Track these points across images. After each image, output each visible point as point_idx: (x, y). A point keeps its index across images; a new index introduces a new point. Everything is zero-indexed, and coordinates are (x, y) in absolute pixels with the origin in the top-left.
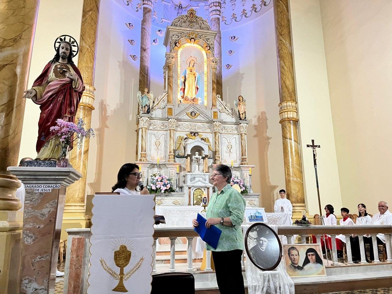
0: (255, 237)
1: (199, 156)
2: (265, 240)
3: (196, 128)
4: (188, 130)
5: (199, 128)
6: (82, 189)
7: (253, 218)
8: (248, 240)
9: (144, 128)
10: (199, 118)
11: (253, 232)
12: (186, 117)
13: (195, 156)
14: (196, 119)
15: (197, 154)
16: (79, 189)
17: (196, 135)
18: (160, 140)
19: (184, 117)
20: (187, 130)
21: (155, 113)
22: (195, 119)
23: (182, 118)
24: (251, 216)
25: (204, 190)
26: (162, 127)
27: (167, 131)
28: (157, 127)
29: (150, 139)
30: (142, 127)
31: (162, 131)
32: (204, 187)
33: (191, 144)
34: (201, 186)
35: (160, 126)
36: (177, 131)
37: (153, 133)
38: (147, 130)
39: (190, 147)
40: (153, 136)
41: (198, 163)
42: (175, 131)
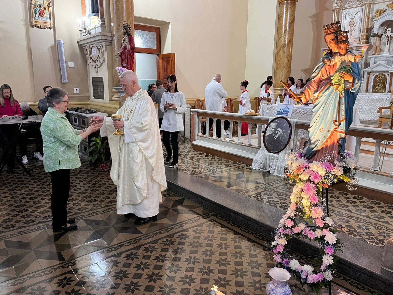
0: (274, 128)
1: (391, 34)
2: (280, 131)
6: (284, 76)
7: (281, 112)
8: (268, 129)
9: (337, 9)
11: (274, 123)
13: (385, 34)
15: (389, 30)
18: (354, 19)
24: (280, 110)
25: (388, 75)
26: (357, 3)
27: (364, 6)
28: (352, 4)
29: (344, 19)
30: (334, 8)
31: (358, 8)
32: (387, 72)
33: (379, 19)
34: (383, 71)
35: (355, 2)
36: (375, 4)
37: (347, 12)
38: (340, 10)
39: (378, 23)
40: (347, 16)
41: (389, 42)
42: (371, 5)
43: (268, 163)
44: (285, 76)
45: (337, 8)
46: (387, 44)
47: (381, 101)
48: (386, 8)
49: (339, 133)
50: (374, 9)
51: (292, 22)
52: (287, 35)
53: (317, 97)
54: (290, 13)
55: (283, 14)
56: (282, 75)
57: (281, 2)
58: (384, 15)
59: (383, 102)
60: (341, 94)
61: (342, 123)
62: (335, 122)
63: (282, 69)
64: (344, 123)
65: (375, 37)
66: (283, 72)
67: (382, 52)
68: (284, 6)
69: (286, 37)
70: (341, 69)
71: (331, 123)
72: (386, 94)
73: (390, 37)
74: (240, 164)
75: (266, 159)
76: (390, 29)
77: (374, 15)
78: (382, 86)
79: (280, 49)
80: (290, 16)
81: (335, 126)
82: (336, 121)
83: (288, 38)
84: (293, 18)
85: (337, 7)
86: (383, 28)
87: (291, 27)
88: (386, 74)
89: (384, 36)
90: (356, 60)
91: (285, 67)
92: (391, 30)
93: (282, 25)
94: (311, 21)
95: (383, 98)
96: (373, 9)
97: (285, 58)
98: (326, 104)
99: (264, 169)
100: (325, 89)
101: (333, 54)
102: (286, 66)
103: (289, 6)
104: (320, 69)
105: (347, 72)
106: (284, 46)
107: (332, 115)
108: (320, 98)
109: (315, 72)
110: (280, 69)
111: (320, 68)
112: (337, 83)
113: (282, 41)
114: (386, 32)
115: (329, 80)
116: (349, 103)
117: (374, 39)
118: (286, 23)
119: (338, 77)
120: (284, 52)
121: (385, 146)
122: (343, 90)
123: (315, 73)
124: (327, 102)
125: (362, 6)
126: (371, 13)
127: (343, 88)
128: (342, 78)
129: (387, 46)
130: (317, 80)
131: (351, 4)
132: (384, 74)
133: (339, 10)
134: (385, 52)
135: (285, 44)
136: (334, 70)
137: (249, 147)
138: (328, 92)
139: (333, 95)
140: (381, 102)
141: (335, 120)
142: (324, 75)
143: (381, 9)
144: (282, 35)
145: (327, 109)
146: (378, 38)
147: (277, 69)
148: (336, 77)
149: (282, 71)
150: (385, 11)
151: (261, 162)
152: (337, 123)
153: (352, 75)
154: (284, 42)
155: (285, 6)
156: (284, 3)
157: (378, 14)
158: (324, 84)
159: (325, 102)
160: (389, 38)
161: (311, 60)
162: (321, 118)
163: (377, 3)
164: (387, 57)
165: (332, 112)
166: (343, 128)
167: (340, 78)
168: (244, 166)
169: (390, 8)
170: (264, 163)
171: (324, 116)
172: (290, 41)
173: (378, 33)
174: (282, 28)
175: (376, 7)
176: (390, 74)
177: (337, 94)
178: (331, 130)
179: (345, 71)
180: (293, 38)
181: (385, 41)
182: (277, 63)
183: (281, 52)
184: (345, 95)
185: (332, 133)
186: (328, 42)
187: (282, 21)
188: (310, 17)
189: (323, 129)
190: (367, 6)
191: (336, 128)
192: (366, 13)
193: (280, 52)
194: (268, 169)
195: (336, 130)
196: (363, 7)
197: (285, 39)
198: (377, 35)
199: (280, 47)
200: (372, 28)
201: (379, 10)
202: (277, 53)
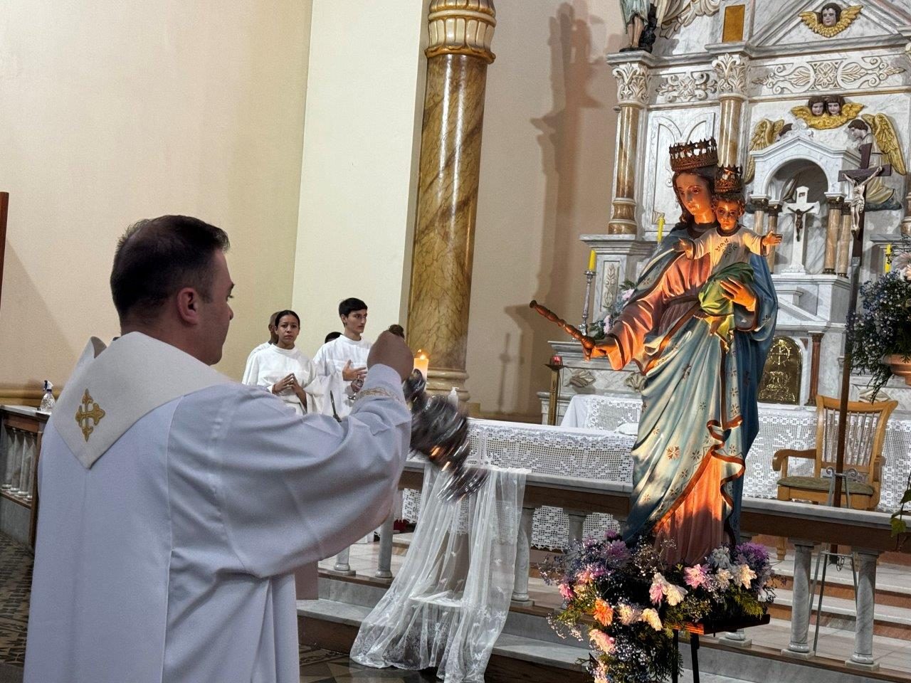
1: (811, 205)
3: (839, 79)
4: (801, 92)
5: (851, 76)
6: (447, 326)
9: (629, 105)
10: (856, 30)
12: (802, 34)
13: (791, 205)
14: (844, 34)
15: (803, 194)
16: (439, 328)
17: (833, 107)
19: (793, 33)
20: (799, 91)
21: (683, 38)
22: (839, 36)
23: (785, 41)
25: (805, 342)
26: (697, 92)
27: (717, 104)
28: (681, 94)
29: (652, 144)
30: (621, 102)
31: (698, 110)
32: (801, 331)
33: (769, 154)
34: (787, 328)
35: (690, 87)
36: (755, 102)
37: (663, 121)
38: (641, 112)
39: (767, 167)
40: (664, 133)
41: (803, 231)
42: (743, 105)
43: (424, 637)
44: (450, 326)
45: (629, 102)
46: (798, 239)
47: (788, 431)
48: (789, 119)
49: (725, 463)
50: (753, 120)
51: (474, 134)
52: (456, 176)
53: (657, 350)
54: (467, 98)
55: (443, 98)
56: (436, 319)
57: (434, 54)
58: (783, 141)
59: (795, 434)
60: (726, 343)
61: (734, 430)
62: (713, 426)
63: (438, 300)
64: (737, 433)
65: (759, 213)
66: (443, 310)
67: (781, 266)
68: (445, 71)
69: (453, 182)
70: (725, 271)
71: (701, 432)
72: (800, 410)
73: (804, 216)
74: (309, 648)
75: (418, 625)
76: (803, 189)
77: (750, 138)
78: (786, 381)
79: (432, 223)
80: (465, 111)
81: (713, 440)
82: (716, 423)
83: (459, 188)
84: (477, 118)
85: (632, 100)
86: (781, 183)
87: (469, 150)
88: (798, 342)
89: (785, 211)
90: (765, 248)
91: (450, 293)
92: (808, 192)
93: (439, 139)
94: (539, 138)
95: (794, 422)
96: (749, 119)
97: (450, 257)
98: (686, 373)
99: (407, 664)
100: (681, 329)
101: (696, 229)
102: (454, 289)
103: (463, 75)
104: (661, 270)
105: (742, 281)
106: (445, 214)
107: (705, 406)
108: (667, 356)
109: (646, 279)
110: (433, 298)
111: (663, 267)
112: (716, 312)
113: (440, 194)
114: (791, 197)
115: (690, 303)
116: (747, 373)
117: (755, 218)
118: (451, 133)
119: (718, 292)
120: (446, 236)
121: (820, 587)
122: (731, 332)
123: (646, 281)
124: (688, 366)
125: (711, 105)
126: (741, 130)
127: (731, 325)
128: (728, 298)
129: (797, 247)
130: (652, 303)
131: (675, 94)
132: (793, 338)
133: (636, 109)
134: (793, 265)
135: (449, 209)
136: (703, 273)
137: (343, 583)
138: (689, 335)
139: (705, 346)
140: (790, 435)
141: (713, 419)
142: (675, 287)
143: (774, 120)
144: (437, 175)
145: (690, 388)
146: (768, 219)
147: (418, 298)
148: (714, 293)
149: (438, 305)
150: (788, 128)
151: (394, 636)
152: (719, 430)
153: (755, 293)
154: (447, 199)
155: (449, 71)
156: (446, 61)
157: (766, 135)
158: (677, 313)
159: (683, 366)
160: (804, 220)
161: (540, 276)
162: (673, 415)
163: (762, 101)
164: (799, 281)
165: (703, 397)
166: (734, 444)
167: (724, 296)
168: (327, 656)
169: (802, 120)
170: (409, 639)
171: (681, 411)
172: (468, 202)
173: (766, 201)
174: (439, 147)
175: (758, 114)
176: (810, 339)
177: (715, 343)
178: (702, 453)
179: (735, 276)
180: (476, 190)
181: (790, 229)
182: (420, 276)
183: (434, 236)
184: (737, 348)
185: (706, 461)
186: (685, 193)
187: (437, 122)
188: (534, 122)
189: (677, 449)
190: (729, 106)
191: (717, 447)
192: (728, 129)
193: (432, 235)
194: (425, 659)
195: (716, 451)
196: (717, 110)
197: (448, 188)
198: (763, 205)
199: (429, 216)
200: (748, 183)
201: (769, 125)
202: (418, 236)
